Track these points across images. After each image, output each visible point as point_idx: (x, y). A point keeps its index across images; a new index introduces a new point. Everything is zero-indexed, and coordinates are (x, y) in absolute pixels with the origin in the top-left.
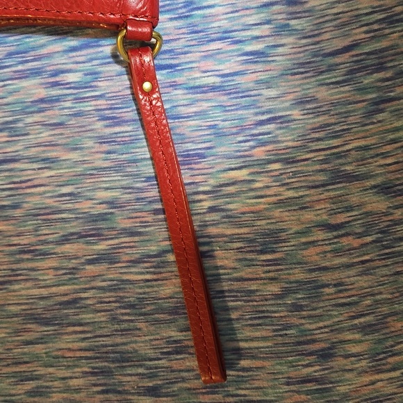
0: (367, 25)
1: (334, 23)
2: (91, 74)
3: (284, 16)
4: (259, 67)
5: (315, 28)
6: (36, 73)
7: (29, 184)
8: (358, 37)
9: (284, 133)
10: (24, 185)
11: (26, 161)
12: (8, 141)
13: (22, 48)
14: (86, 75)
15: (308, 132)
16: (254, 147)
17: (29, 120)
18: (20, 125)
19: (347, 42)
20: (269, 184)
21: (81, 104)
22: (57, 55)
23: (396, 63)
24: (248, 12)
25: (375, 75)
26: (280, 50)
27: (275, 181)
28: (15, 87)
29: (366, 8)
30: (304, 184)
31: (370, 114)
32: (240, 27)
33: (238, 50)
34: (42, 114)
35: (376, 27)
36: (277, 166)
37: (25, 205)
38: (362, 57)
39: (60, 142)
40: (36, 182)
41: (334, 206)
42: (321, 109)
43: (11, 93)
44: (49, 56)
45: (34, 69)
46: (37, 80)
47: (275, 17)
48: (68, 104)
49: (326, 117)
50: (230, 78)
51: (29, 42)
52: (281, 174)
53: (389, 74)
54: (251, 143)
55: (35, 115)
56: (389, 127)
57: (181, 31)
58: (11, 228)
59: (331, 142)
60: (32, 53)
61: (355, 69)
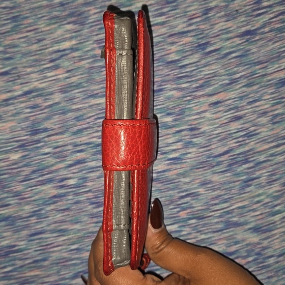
0: (235, 139)
1: (219, 138)
2: (82, 179)
3: (189, 137)
4: (178, 166)
5: (207, 142)
6: (50, 181)
7: (52, 245)
8: (231, 146)
9: (196, 202)
10: (49, 247)
11: (49, 232)
12: (37, 222)
13: (41, 167)
14: (79, 179)
15: (209, 201)
16: (180, 211)
17: (49, 208)
18: (43, 212)
19: (226, 149)
20: (191, 232)
21: (78, 197)
22: (62, 170)
23: (254, 158)
24: (168, 136)
25: (243, 166)
26: (189, 156)
27: (193, 230)
28: (38, 190)
29: (234, 129)
30: (210, 230)
31: (243, 188)
32: (165, 145)
33: (165, 157)
34: (56, 204)
35: (241, 139)
36: (193, 221)
37: (50, 259)
38: (235, 156)
39: (67, 220)
40: (56, 244)
41: (229, 242)
42: (216, 187)
43: (36, 194)
44: (56, 171)
45: (48, 179)
46: (51, 185)
47: (184, 138)
48: (70, 197)
49: (219, 191)
50: (162, 174)
51: (45, 164)
52: (197, 226)
53: (251, 165)
54: (178, 209)
55: (51, 205)
56: (254, 194)
58: (43, 273)
59: (223, 205)
60: (47, 170)
61: (232, 164)
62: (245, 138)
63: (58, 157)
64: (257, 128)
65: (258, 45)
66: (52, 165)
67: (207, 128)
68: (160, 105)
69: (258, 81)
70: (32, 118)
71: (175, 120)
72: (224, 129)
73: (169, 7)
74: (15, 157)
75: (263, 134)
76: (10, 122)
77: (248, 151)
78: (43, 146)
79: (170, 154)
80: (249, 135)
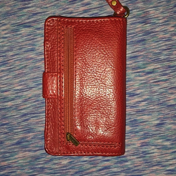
13: (81, 170)
22: (94, 172)
24: (167, 155)
32: (165, 161)
33: (165, 169)
51: (84, 168)
57: (141, 162)
60: (85, 172)
63: (92, 164)
66: (88, 169)
68: (162, 133)
71: (172, 144)
73: (170, 70)
79: (168, 167)
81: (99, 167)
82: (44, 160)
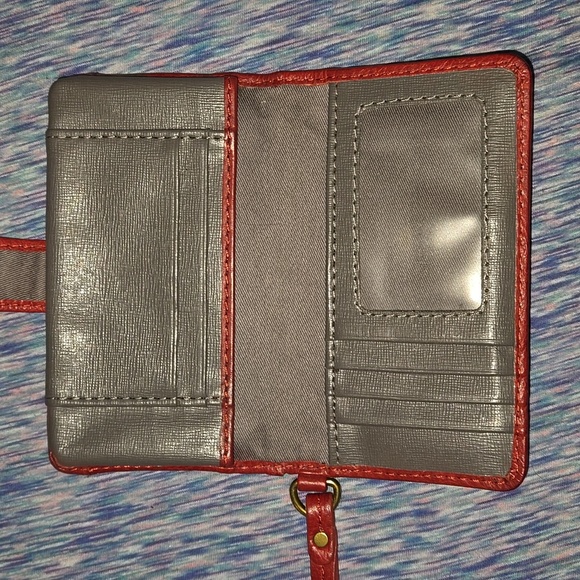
0: (509, 533)
1: (473, 532)
3: (413, 529)
5: (450, 539)
8: (500, 548)
19: (487, 554)
24: (373, 526)
26: (414, 567)
29: (506, 515)
32: (366, 544)
33: (367, 569)
35: (519, 535)
38: (508, 570)
47: (405, 530)
51: (127, 576)
57: (299, 551)
62: (528, 534)
63: (153, 564)
64: (550, 514)
65: (551, 347)
67: (451, 510)
69: (552, 419)
70: (102, 486)
71: (386, 494)
72: (485, 513)
74: (69, 562)
75: (562, 525)
76: (60, 493)
77: (533, 560)
78: (123, 541)
79: (379, 562)
80: (536, 528)
81: (174, 571)
82: (5, 558)
